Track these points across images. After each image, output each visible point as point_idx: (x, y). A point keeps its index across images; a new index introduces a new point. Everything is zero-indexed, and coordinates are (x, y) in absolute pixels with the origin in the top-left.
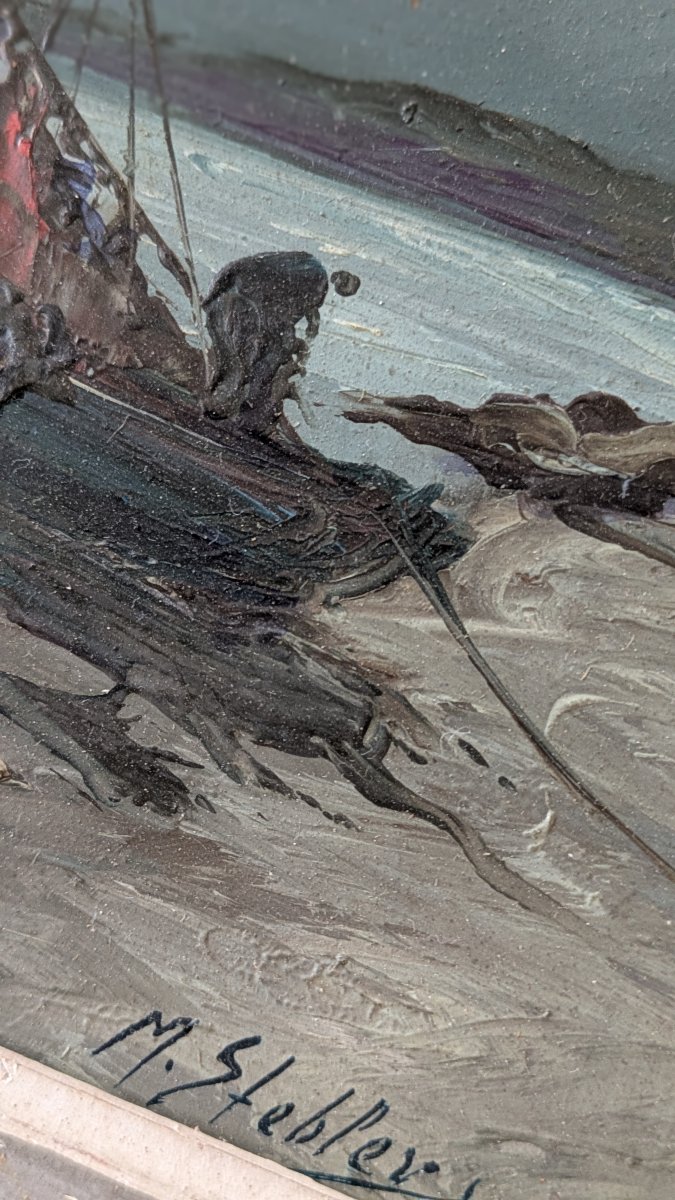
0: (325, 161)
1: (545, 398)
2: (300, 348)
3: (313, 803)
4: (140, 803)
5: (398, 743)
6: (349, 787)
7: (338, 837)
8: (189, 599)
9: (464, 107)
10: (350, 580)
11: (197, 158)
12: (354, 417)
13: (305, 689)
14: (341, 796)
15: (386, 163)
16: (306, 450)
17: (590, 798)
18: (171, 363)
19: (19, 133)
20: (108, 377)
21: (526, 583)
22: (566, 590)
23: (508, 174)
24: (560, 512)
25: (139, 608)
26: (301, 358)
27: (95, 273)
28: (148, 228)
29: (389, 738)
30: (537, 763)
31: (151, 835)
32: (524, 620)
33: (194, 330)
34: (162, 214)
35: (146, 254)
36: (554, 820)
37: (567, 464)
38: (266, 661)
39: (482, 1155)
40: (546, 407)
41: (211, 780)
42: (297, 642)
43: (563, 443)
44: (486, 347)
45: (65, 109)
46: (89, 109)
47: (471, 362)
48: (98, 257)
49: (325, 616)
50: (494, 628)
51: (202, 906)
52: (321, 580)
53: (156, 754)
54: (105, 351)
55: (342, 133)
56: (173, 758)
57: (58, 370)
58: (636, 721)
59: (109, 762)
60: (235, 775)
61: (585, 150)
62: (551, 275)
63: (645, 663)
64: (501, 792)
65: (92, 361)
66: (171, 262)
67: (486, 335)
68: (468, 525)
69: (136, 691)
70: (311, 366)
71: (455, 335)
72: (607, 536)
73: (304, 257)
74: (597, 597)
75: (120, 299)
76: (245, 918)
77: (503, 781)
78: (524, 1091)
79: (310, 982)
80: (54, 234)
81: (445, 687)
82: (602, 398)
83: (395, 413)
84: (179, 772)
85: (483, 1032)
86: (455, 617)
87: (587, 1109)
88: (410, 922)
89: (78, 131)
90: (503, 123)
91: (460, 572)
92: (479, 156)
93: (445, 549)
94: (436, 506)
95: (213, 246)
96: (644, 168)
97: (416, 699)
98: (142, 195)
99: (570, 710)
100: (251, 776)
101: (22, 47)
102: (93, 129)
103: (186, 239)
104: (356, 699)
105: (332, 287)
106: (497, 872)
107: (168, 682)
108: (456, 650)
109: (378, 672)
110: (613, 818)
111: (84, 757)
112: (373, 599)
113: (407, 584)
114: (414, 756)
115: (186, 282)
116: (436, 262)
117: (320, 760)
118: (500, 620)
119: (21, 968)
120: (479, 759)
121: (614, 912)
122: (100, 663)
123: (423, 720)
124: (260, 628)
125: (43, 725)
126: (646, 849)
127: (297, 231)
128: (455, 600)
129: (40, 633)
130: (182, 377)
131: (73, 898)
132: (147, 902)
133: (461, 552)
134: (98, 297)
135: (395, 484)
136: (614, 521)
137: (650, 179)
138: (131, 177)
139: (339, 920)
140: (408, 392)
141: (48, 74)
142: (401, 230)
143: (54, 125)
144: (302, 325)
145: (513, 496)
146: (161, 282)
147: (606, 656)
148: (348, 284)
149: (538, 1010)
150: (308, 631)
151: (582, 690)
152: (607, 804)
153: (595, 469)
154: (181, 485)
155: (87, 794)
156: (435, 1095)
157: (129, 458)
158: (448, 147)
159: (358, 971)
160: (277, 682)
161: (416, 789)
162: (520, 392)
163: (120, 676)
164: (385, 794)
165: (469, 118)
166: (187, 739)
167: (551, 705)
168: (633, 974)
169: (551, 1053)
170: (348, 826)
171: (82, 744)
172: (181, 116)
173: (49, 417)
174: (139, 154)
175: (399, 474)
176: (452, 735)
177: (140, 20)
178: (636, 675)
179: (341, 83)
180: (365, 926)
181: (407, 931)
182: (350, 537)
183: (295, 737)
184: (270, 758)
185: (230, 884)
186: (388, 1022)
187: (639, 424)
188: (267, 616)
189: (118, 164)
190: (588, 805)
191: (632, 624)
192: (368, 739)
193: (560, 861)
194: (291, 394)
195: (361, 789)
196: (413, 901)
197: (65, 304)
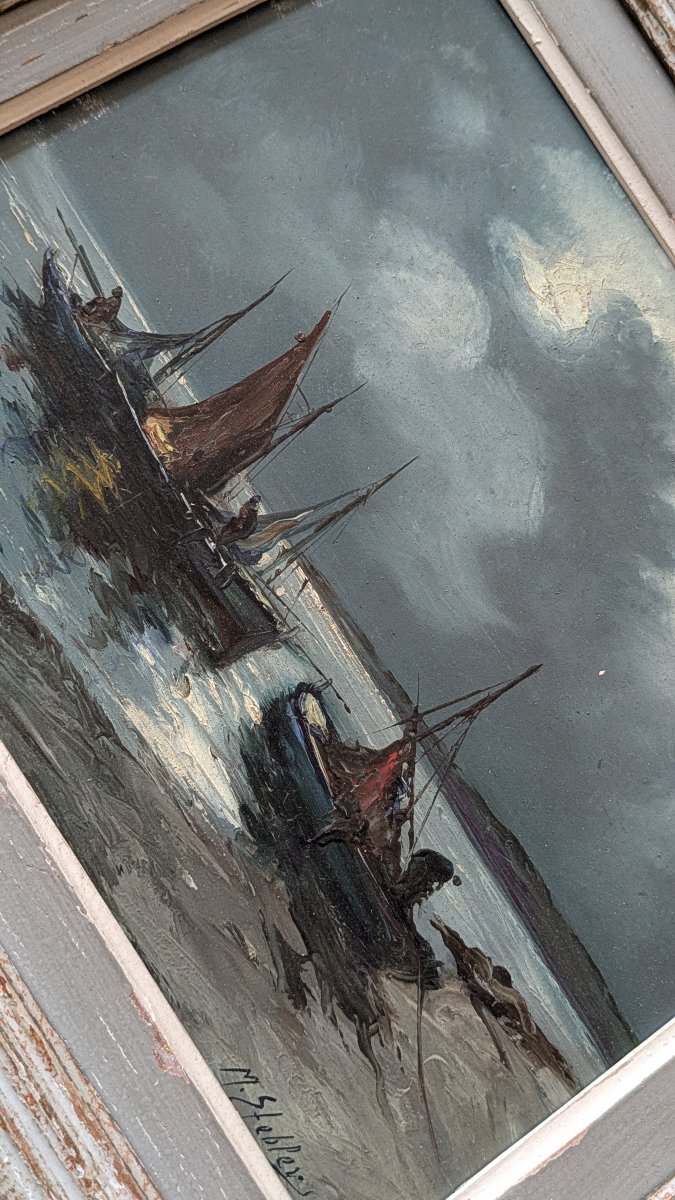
0: (475, 839)
1: (490, 959)
2: (431, 891)
3: (342, 1035)
4: (290, 997)
5: (380, 1035)
6: (356, 1039)
7: (342, 1052)
8: (347, 944)
9: (524, 854)
10: (398, 973)
11: (440, 809)
12: (433, 924)
13: (364, 998)
14: (352, 1039)
15: (491, 853)
16: (413, 923)
17: (424, 1091)
18: (391, 866)
19: (393, 761)
20: (369, 857)
21: (448, 1012)
22: (458, 1023)
23: (523, 883)
24: (472, 997)
25: (331, 936)
26: (430, 894)
27: (387, 821)
28: (411, 819)
29: (378, 1031)
30: (415, 1070)
31: (287, 1011)
32: (440, 1023)
33: (404, 862)
34: (418, 818)
35: (406, 827)
36: (408, 1092)
37: (483, 984)
38: (358, 981)
39: (320, 1185)
40: (488, 963)
41: (315, 1006)
42: (370, 981)
43: (487, 976)
44: (484, 930)
45: (412, 764)
46: (419, 770)
47: (477, 933)
48: (391, 817)
49: (384, 979)
50: (430, 1020)
51: (287, 1045)
52: (390, 967)
53: (305, 985)
54: (374, 848)
55: (486, 835)
56: (309, 991)
57: (356, 843)
58: (451, 1077)
59: (288, 979)
60: (324, 1010)
61: (548, 892)
62: (515, 923)
63: (465, 1061)
64: (399, 1071)
65: (368, 848)
66: (411, 834)
67: (486, 927)
68: (443, 981)
69: (311, 960)
70: (431, 898)
71: (477, 920)
72: (480, 1014)
73: (450, 864)
74: (465, 1031)
75: (389, 835)
76: (297, 1058)
77: (402, 1069)
78: (344, 1172)
79: (304, 1092)
80: (383, 799)
81: (405, 1027)
82: (506, 971)
83: (445, 931)
84: (308, 997)
85: (345, 1144)
86: (421, 1007)
87: (360, 1190)
88: (346, 1094)
89: (411, 773)
90: (532, 867)
91: (432, 994)
92: (518, 872)
93: (433, 984)
94: (438, 969)
95: (426, 840)
96: (561, 911)
97: (393, 1025)
98: (417, 808)
99: (435, 1060)
100: (329, 1014)
101: (412, 734)
102: (416, 776)
103: (420, 831)
104: (376, 1012)
105: (452, 879)
106: (382, 1096)
107: (323, 966)
108: (415, 1018)
109: (388, 1008)
110: (426, 1103)
111: (282, 970)
112: (402, 984)
113: (414, 987)
114: (381, 1042)
115: (412, 845)
116: (486, 894)
117: (353, 1024)
118: (434, 1019)
119: (217, 1026)
120: (400, 1057)
121: (407, 1132)
122: (307, 944)
123: (391, 1034)
124: (363, 969)
125: (277, 953)
126: (429, 1118)
127: (454, 854)
128: (425, 1002)
129: (295, 921)
130: (391, 873)
131: (249, 1015)
132: (270, 1031)
133: (436, 989)
134: (383, 830)
135: (431, 953)
136: (485, 1011)
137: (560, 915)
138: (417, 800)
139: (325, 1078)
140: (453, 928)
141: (414, 749)
142: (483, 877)
143: (405, 766)
144: (436, 884)
145: (462, 982)
146: (404, 839)
147: (456, 1051)
148: (457, 882)
149: (365, 1148)
150: (376, 981)
151: (442, 1056)
152: (427, 1097)
153: (490, 991)
154: (368, 906)
155: (276, 986)
156: (317, 1155)
157: (360, 887)
158: (512, 863)
159: (320, 1099)
160: (357, 989)
161: (375, 1053)
162: (484, 951)
163: (310, 953)
164: (365, 1048)
165: (524, 859)
166: (317, 988)
167: (431, 1054)
168: (400, 1156)
169: (361, 1166)
170: (348, 1050)
171: (284, 966)
172: (444, 793)
173: (344, 856)
174: (424, 794)
175: (435, 951)
176: (397, 1044)
177: (452, 754)
178: (461, 1063)
179: (496, 820)
180: (331, 1086)
181: (343, 1096)
182: (407, 960)
183: (350, 1011)
184: (339, 1012)
185: (299, 1044)
186: (318, 1122)
187: (510, 987)
188: (367, 967)
189: (416, 793)
190: (421, 1094)
191: (470, 1047)
192: (370, 1028)
193: (402, 1105)
194: (420, 903)
195: (359, 1041)
196: (351, 1087)
197: (372, 824)
